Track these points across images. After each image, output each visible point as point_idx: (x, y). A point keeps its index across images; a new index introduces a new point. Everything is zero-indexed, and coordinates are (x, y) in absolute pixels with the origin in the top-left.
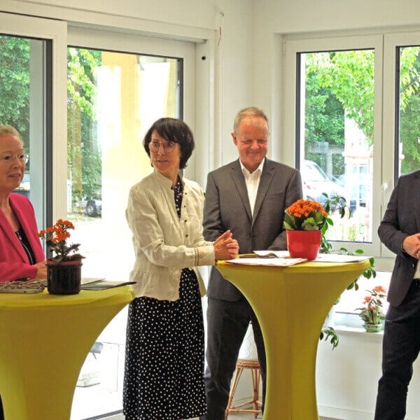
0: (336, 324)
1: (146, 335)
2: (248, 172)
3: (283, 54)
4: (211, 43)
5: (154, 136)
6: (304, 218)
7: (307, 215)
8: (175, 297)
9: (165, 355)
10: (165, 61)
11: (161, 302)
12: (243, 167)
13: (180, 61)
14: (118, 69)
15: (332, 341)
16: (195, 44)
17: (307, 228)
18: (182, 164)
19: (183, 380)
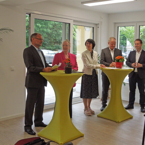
0: (125, 81)
1: (85, 82)
2: (111, 50)
3: (115, 27)
4: (100, 24)
5: (87, 42)
6: (119, 60)
7: (120, 59)
8: (91, 74)
9: (88, 86)
10: (90, 28)
11: (88, 75)
12: (110, 49)
13: (93, 28)
14: (80, 30)
15: (124, 85)
16: (96, 25)
17: (120, 62)
18: (93, 48)
19: (92, 91)
